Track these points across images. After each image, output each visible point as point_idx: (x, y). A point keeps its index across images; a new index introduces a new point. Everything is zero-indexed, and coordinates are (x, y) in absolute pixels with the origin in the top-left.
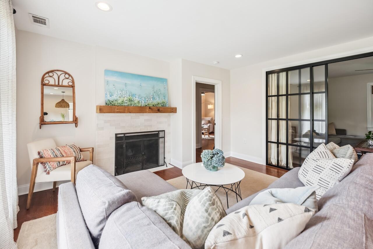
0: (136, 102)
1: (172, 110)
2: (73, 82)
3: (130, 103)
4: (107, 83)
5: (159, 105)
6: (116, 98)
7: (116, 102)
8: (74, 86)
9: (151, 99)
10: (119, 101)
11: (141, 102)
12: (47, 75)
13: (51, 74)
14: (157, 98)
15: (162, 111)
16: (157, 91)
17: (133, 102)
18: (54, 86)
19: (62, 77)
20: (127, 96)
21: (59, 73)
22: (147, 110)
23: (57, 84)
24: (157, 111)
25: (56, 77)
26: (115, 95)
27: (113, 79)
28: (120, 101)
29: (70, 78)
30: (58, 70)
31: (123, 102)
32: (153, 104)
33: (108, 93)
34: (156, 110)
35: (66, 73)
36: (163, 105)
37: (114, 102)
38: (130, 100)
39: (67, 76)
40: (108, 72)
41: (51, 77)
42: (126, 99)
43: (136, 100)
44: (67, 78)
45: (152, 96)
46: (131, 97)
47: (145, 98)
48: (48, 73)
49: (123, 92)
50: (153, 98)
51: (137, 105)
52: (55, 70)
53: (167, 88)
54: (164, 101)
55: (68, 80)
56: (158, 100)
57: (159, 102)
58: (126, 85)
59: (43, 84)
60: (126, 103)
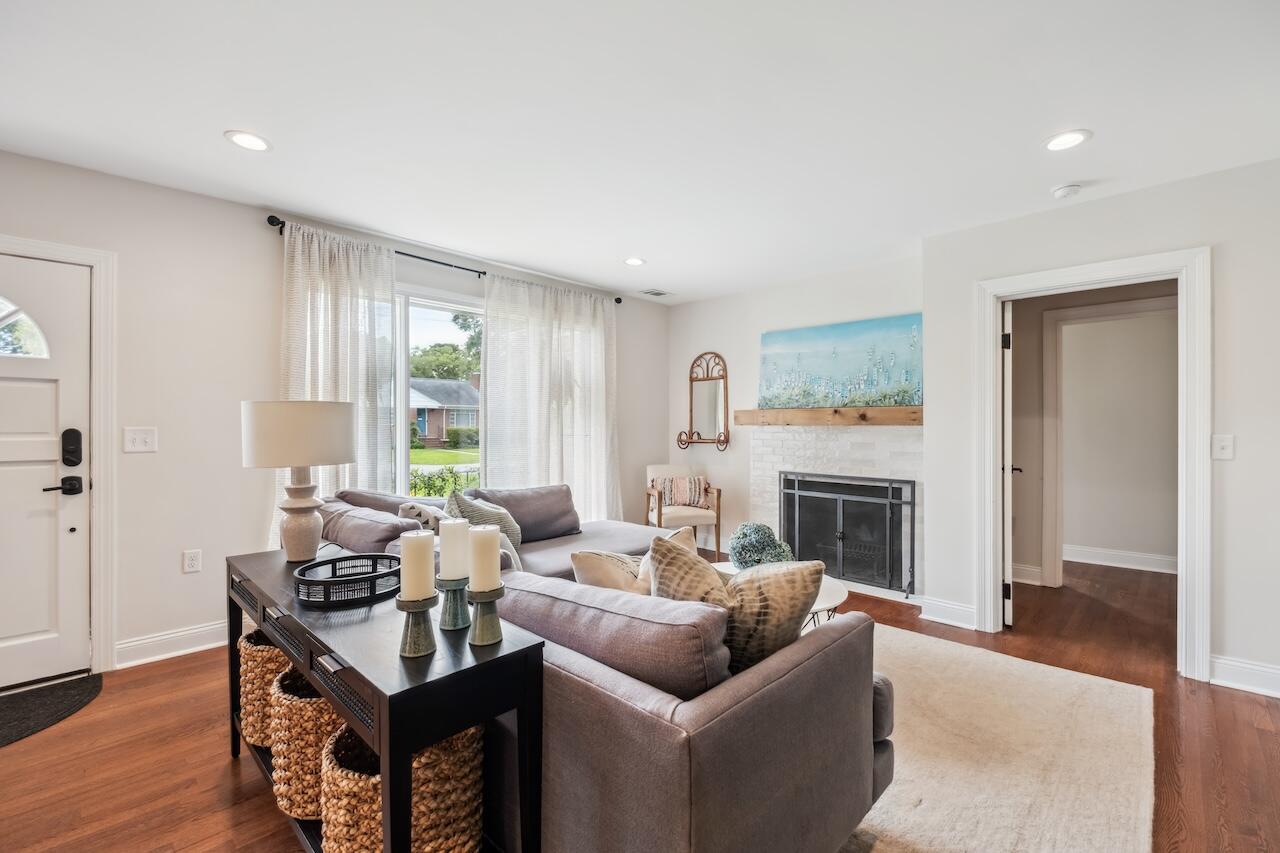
0: (819, 396)
1: (915, 416)
2: (725, 368)
3: (804, 400)
4: (764, 360)
5: (887, 401)
6: (777, 392)
7: (777, 400)
8: (727, 376)
9: (862, 387)
10: (782, 399)
11: (831, 395)
12: (697, 364)
13: (699, 362)
14: (882, 379)
16: (882, 359)
17: (812, 399)
18: (704, 380)
19: (712, 364)
20: (800, 385)
21: (708, 357)
22: (829, 417)
23: (705, 375)
25: (704, 364)
26: (776, 386)
27: (776, 349)
28: (784, 399)
29: (722, 363)
30: (707, 353)
31: (790, 399)
32: (868, 399)
33: (764, 383)
34: (854, 418)
35: (717, 356)
36: (898, 399)
37: (774, 399)
38: (807, 394)
39: (718, 360)
40: (768, 337)
41: (699, 365)
42: (796, 391)
43: (820, 391)
44: (717, 364)
45: (865, 377)
46: (808, 387)
47: (843, 384)
48: (695, 362)
49: (793, 375)
50: (870, 382)
51: (821, 404)
52: (704, 354)
53: (919, 344)
54: (907, 388)
55: (718, 367)
56: (885, 386)
57: (889, 392)
58: (799, 357)
59: (692, 380)
60: (797, 401)
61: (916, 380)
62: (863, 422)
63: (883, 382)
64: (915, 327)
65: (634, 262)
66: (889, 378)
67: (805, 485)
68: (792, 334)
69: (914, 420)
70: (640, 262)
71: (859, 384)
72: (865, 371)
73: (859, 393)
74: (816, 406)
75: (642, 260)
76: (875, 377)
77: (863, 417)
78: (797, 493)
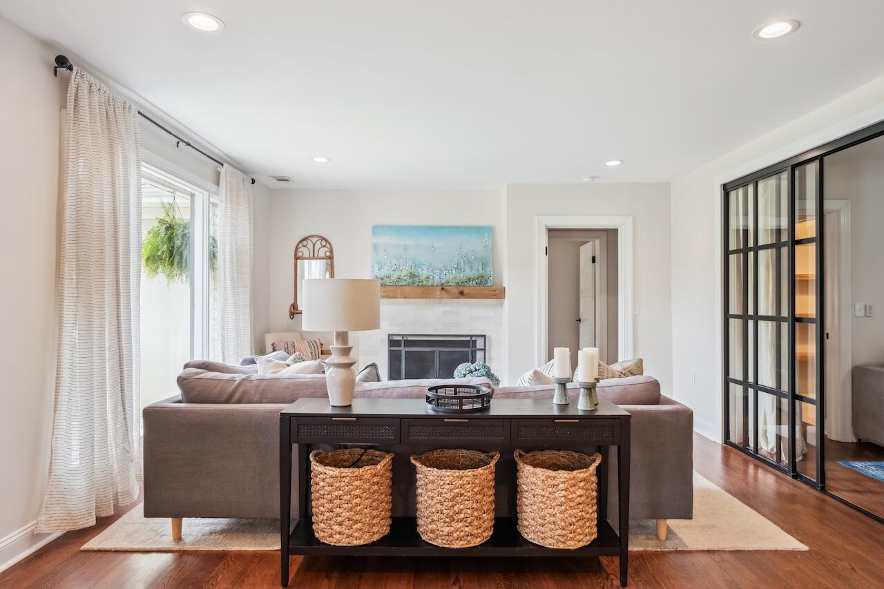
0: (423, 277)
1: (494, 293)
2: (331, 252)
3: (411, 280)
4: (375, 247)
5: (471, 282)
6: (387, 273)
7: (388, 279)
8: (333, 258)
9: (454, 272)
10: (392, 278)
11: (432, 277)
12: (301, 245)
13: (305, 243)
14: (467, 268)
15: (467, 294)
16: (466, 253)
17: (417, 279)
18: (309, 258)
19: (318, 245)
20: (407, 268)
21: (314, 240)
22: (438, 293)
23: (312, 255)
24: (458, 295)
25: (310, 245)
26: (386, 268)
27: (383, 240)
28: (394, 278)
29: (328, 245)
30: (312, 236)
31: (399, 278)
32: (457, 281)
33: (376, 265)
34: (455, 293)
35: (323, 239)
36: (478, 281)
37: (385, 279)
38: (412, 275)
39: (324, 243)
40: (376, 229)
41: (304, 246)
42: (404, 273)
43: (423, 273)
44: (324, 246)
45: (456, 266)
46: (413, 270)
47: (440, 270)
48: (301, 241)
49: (401, 261)
50: (458, 269)
51: (425, 283)
52: (309, 237)
53: (491, 246)
54: (483, 275)
55: (325, 249)
56: (468, 272)
57: (472, 276)
58: (405, 248)
59: (297, 258)
60: (405, 280)
61: (488, 270)
62: (462, 297)
63: (468, 270)
64: (486, 235)
65: (320, 160)
66: (471, 267)
67: (409, 343)
68: (399, 230)
69: (494, 295)
70: (326, 160)
71: (451, 270)
72: (456, 260)
73: (452, 276)
74: (420, 284)
75: (327, 159)
76: (462, 265)
77: (462, 293)
78: (403, 349)
